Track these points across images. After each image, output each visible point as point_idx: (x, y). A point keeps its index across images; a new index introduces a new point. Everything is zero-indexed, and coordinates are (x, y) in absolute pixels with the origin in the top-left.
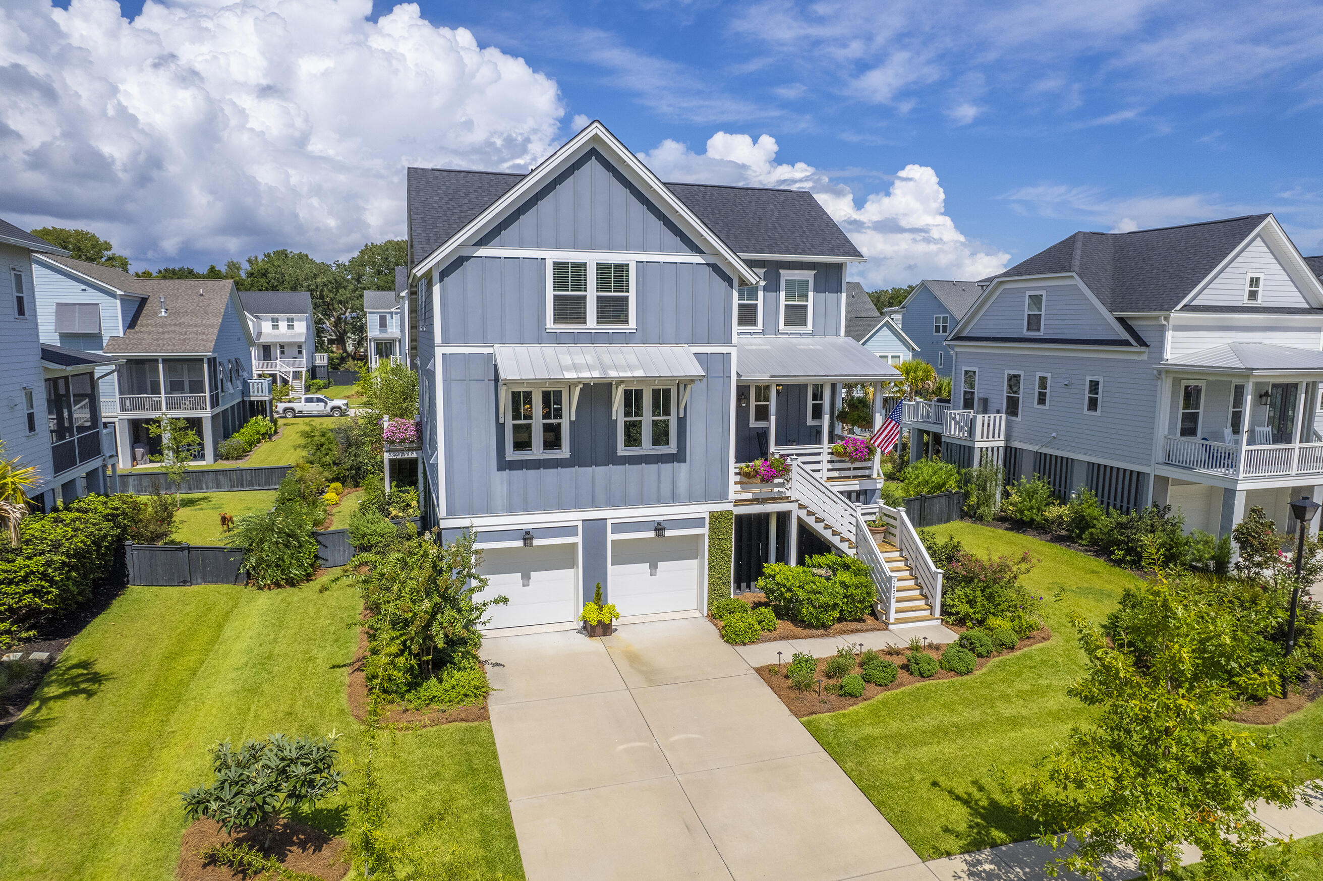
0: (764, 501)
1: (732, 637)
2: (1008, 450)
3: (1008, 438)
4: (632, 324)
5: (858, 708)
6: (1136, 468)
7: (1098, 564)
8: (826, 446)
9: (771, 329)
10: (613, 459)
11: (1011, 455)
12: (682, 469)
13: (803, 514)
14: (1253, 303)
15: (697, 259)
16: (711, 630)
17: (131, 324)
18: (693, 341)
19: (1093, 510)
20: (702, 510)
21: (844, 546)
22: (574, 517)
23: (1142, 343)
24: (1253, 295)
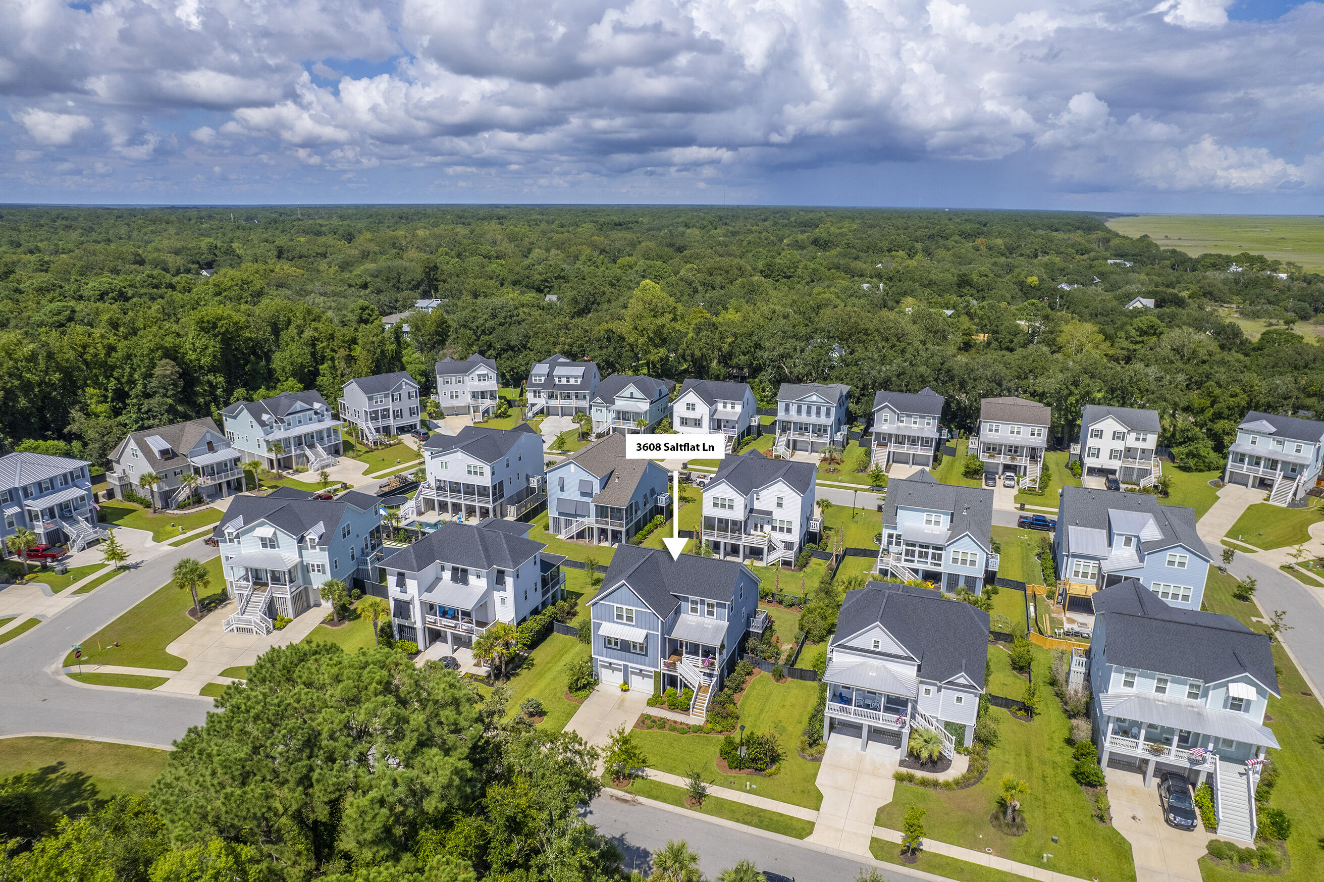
0: (670, 671)
1: (649, 704)
4: (634, 623)
5: (648, 731)
9: (702, 615)
10: (630, 652)
12: (647, 658)
13: (681, 677)
14: (877, 650)
15: (650, 611)
16: (647, 700)
17: (603, 487)
18: (649, 630)
22: (622, 663)
24: (876, 647)
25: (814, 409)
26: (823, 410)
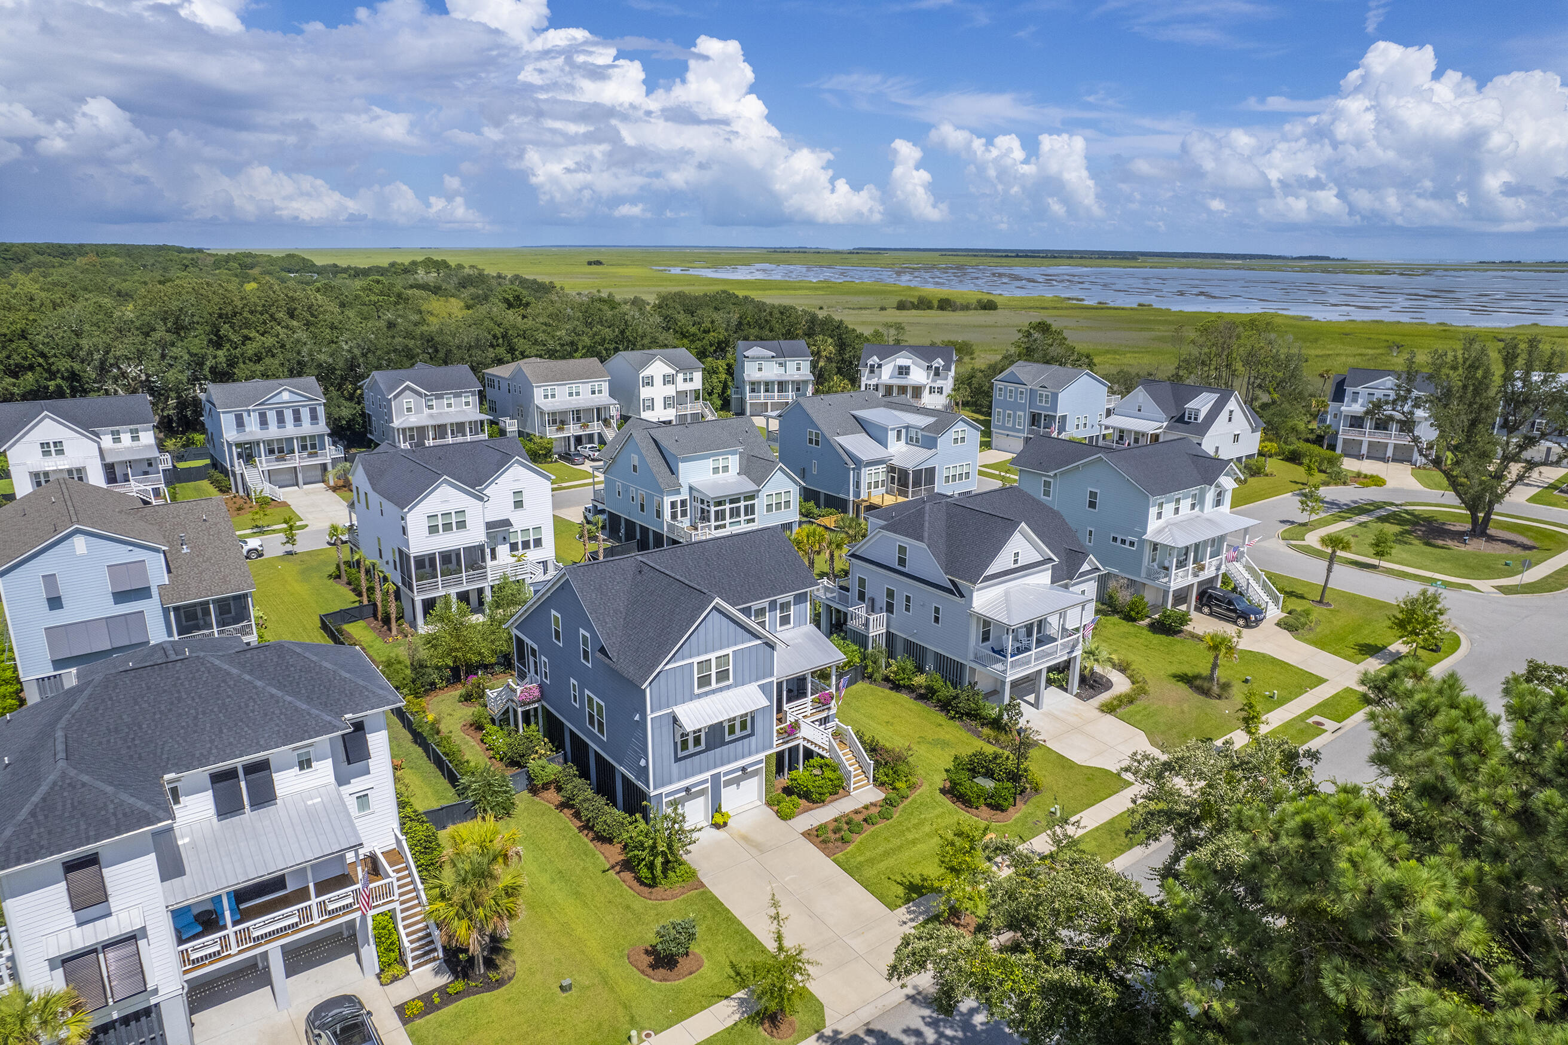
0: (787, 742)
1: (784, 816)
2: (888, 633)
3: (887, 627)
4: (731, 680)
5: (851, 848)
6: (960, 661)
7: (941, 717)
8: (810, 698)
9: (774, 629)
10: (723, 743)
11: (890, 637)
12: (753, 739)
13: (805, 743)
14: (1016, 566)
15: (759, 642)
16: (770, 813)
18: (757, 680)
19: (938, 684)
20: (762, 756)
21: (824, 753)
22: (707, 775)
23: (962, 596)
24: (1016, 561)
25: (289, 415)
26: (305, 413)
